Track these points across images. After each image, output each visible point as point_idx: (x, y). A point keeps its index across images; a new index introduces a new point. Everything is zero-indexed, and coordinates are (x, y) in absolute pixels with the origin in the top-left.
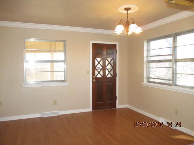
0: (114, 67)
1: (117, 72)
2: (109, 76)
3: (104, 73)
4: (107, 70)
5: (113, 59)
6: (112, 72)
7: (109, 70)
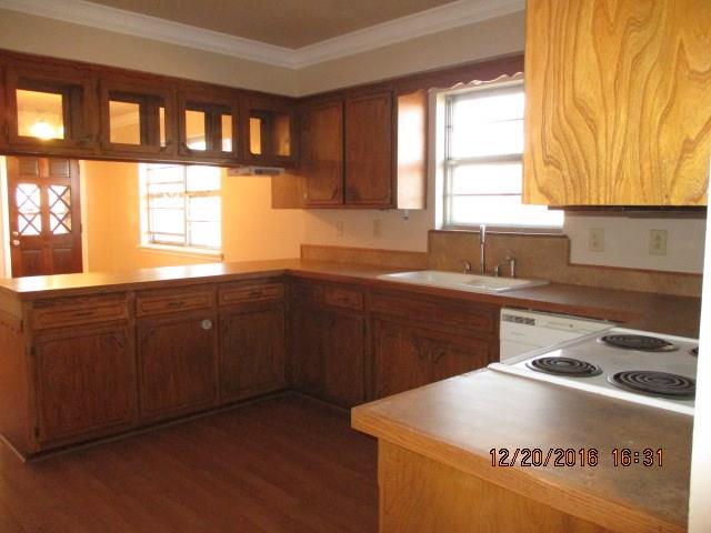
0: (73, 210)
1: (84, 221)
2: (61, 230)
3: (45, 223)
4: (52, 217)
5: (69, 188)
6: (68, 223)
7: (61, 217)
